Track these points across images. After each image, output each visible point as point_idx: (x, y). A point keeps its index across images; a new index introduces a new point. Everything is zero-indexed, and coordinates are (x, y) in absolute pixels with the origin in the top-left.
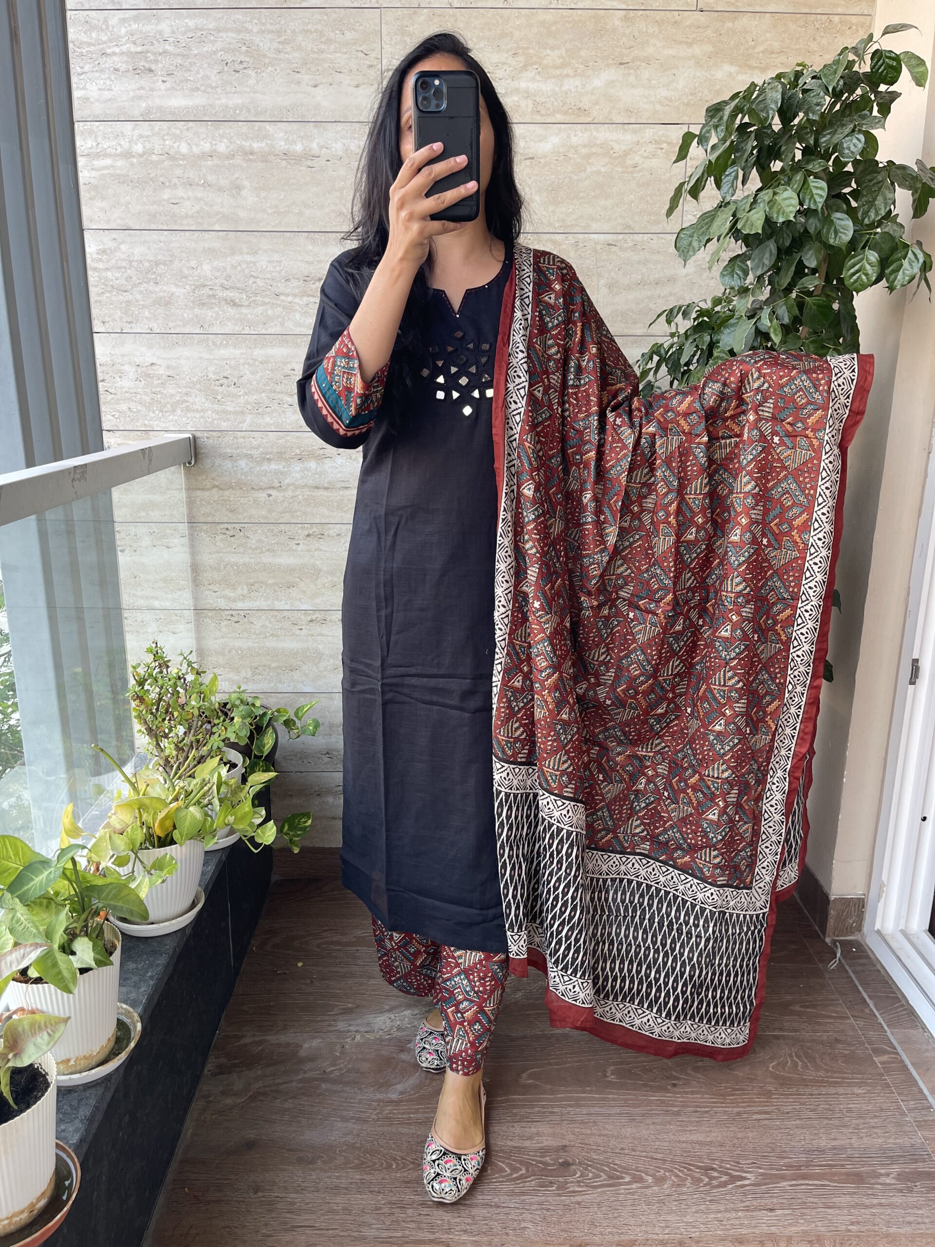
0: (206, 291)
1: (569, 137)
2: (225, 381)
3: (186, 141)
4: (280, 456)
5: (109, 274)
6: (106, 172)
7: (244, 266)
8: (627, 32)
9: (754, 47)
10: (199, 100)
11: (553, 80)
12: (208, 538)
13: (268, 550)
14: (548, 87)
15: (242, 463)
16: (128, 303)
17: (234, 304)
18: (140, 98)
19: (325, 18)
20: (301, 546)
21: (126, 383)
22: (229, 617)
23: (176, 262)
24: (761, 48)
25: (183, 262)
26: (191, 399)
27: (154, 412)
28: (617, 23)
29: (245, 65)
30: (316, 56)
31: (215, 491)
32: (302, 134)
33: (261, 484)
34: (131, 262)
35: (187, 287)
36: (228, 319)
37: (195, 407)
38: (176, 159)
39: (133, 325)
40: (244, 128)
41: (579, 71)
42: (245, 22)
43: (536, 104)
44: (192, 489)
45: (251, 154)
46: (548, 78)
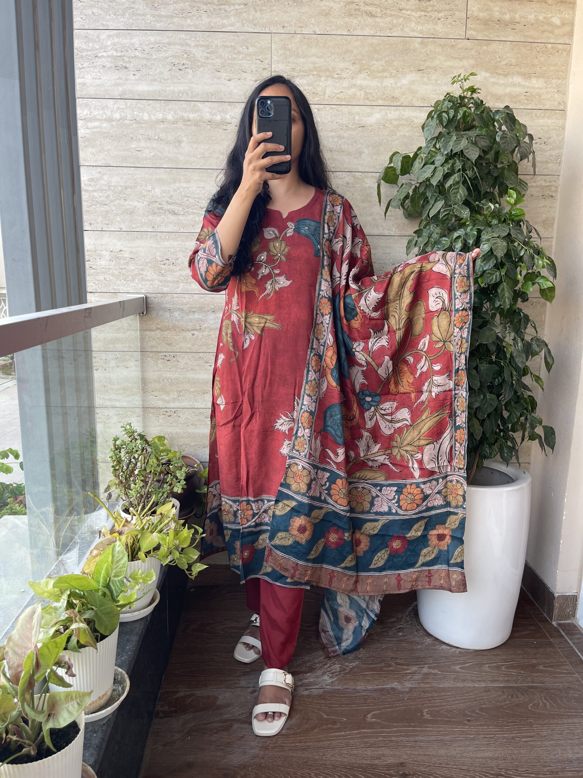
0: (156, 205)
1: (386, 114)
2: (167, 261)
3: (147, 112)
4: (201, 309)
5: (95, 194)
6: (96, 130)
7: (181, 190)
8: (423, 51)
9: (500, 62)
10: (156, 87)
11: (377, 79)
12: (153, 362)
13: (191, 369)
14: (374, 83)
15: (176, 314)
16: (107, 212)
17: (174, 213)
18: (119, 84)
19: (237, 38)
21: (103, 263)
22: (164, 413)
23: (138, 187)
24: (504, 63)
25: (143, 187)
26: (145, 273)
27: (120, 281)
28: (417, 45)
29: (186, 66)
30: (230, 62)
31: (158, 331)
32: (221, 110)
33: (188, 327)
34: (110, 187)
35: (145, 202)
36: (170, 223)
37: (148, 278)
38: (141, 123)
39: (110, 226)
40: (184, 105)
41: (393, 74)
42: (186, 39)
43: (366, 94)
44: (144, 330)
45: (188, 121)
46: (374, 78)
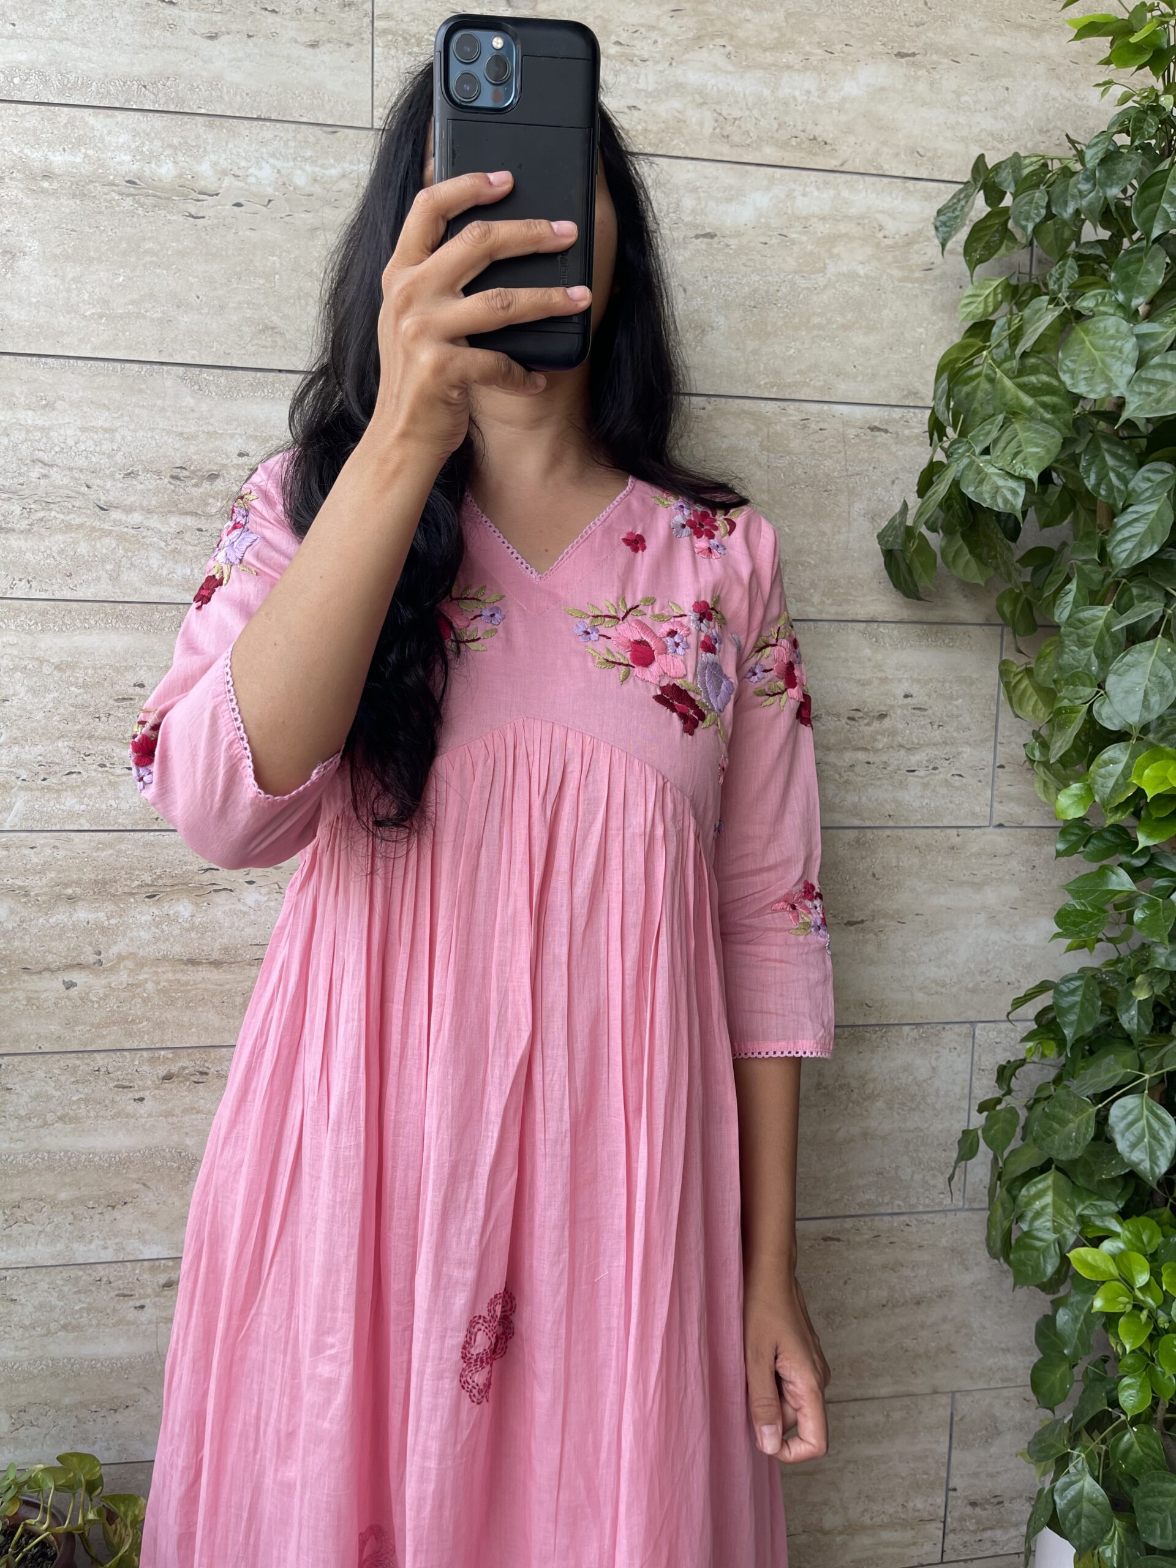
4: (102, 888)
7: (18, 436)
11: (760, 73)
14: (748, 86)
20: (148, 1105)
33: (50, 958)
41: (814, 60)
45: (46, 177)
46: (748, 67)
